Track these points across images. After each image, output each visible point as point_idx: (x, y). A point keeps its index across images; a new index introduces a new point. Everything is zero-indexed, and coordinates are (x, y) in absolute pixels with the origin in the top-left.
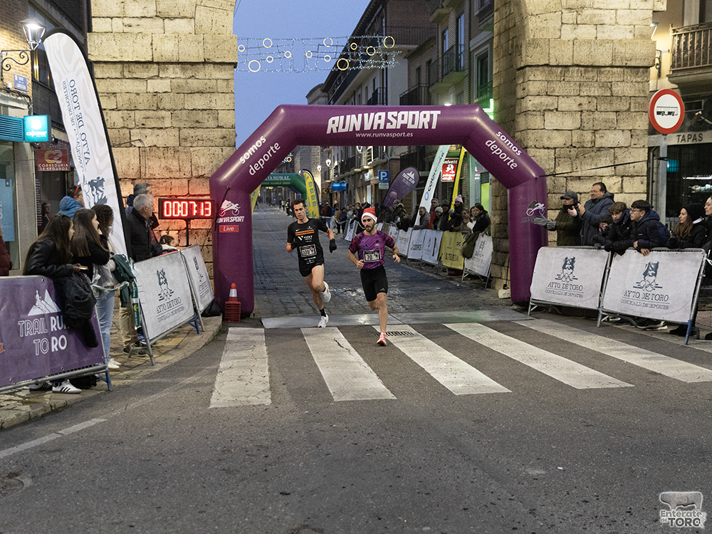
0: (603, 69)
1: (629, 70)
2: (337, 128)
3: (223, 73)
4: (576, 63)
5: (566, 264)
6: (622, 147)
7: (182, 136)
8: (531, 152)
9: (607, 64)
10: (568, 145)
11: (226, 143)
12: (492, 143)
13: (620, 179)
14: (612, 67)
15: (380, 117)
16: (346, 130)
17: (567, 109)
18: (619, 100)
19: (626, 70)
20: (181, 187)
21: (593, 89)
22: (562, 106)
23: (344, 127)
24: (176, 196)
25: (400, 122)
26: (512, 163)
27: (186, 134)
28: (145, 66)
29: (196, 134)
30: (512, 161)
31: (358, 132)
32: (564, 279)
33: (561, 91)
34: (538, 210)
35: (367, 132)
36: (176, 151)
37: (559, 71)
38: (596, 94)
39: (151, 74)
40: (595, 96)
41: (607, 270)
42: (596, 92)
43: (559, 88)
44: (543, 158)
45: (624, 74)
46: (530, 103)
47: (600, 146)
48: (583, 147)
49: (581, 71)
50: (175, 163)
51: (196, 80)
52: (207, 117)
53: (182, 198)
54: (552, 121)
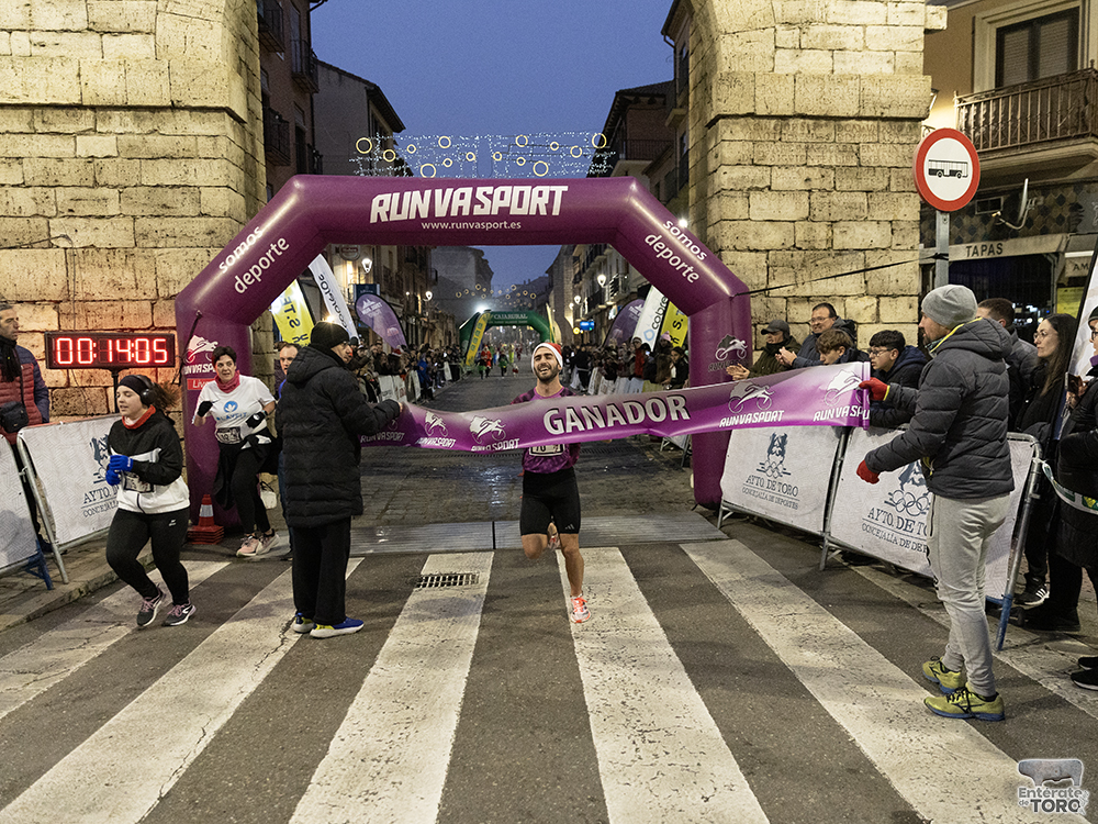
0: (843, 123)
1: (886, 124)
2: (388, 213)
3: (207, 125)
4: (799, 112)
5: (772, 445)
6: (877, 249)
7: (139, 230)
8: (728, 257)
9: (851, 114)
10: (788, 246)
11: (215, 242)
12: (657, 239)
13: (875, 300)
14: (859, 118)
15: (462, 196)
16: (403, 216)
17: (786, 187)
18: (871, 172)
19: (882, 124)
20: (139, 315)
21: (828, 154)
22: (778, 183)
23: (399, 212)
24: (133, 330)
25: (498, 204)
26: (690, 273)
27: (146, 227)
28: (71, 112)
29: (163, 228)
30: (690, 269)
31: (424, 220)
32: (769, 472)
33: (776, 157)
34: (735, 350)
35: (441, 220)
36: (129, 255)
37: (772, 126)
38: (834, 163)
39: (83, 127)
40: (831, 167)
41: (839, 463)
42: (834, 159)
43: (772, 153)
44: (748, 268)
45: (878, 131)
46: (726, 177)
47: (841, 247)
48: (814, 249)
49: (808, 126)
50: (129, 275)
51: (160, 137)
52: (180, 197)
53: (142, 332)
54: (762, 206)
